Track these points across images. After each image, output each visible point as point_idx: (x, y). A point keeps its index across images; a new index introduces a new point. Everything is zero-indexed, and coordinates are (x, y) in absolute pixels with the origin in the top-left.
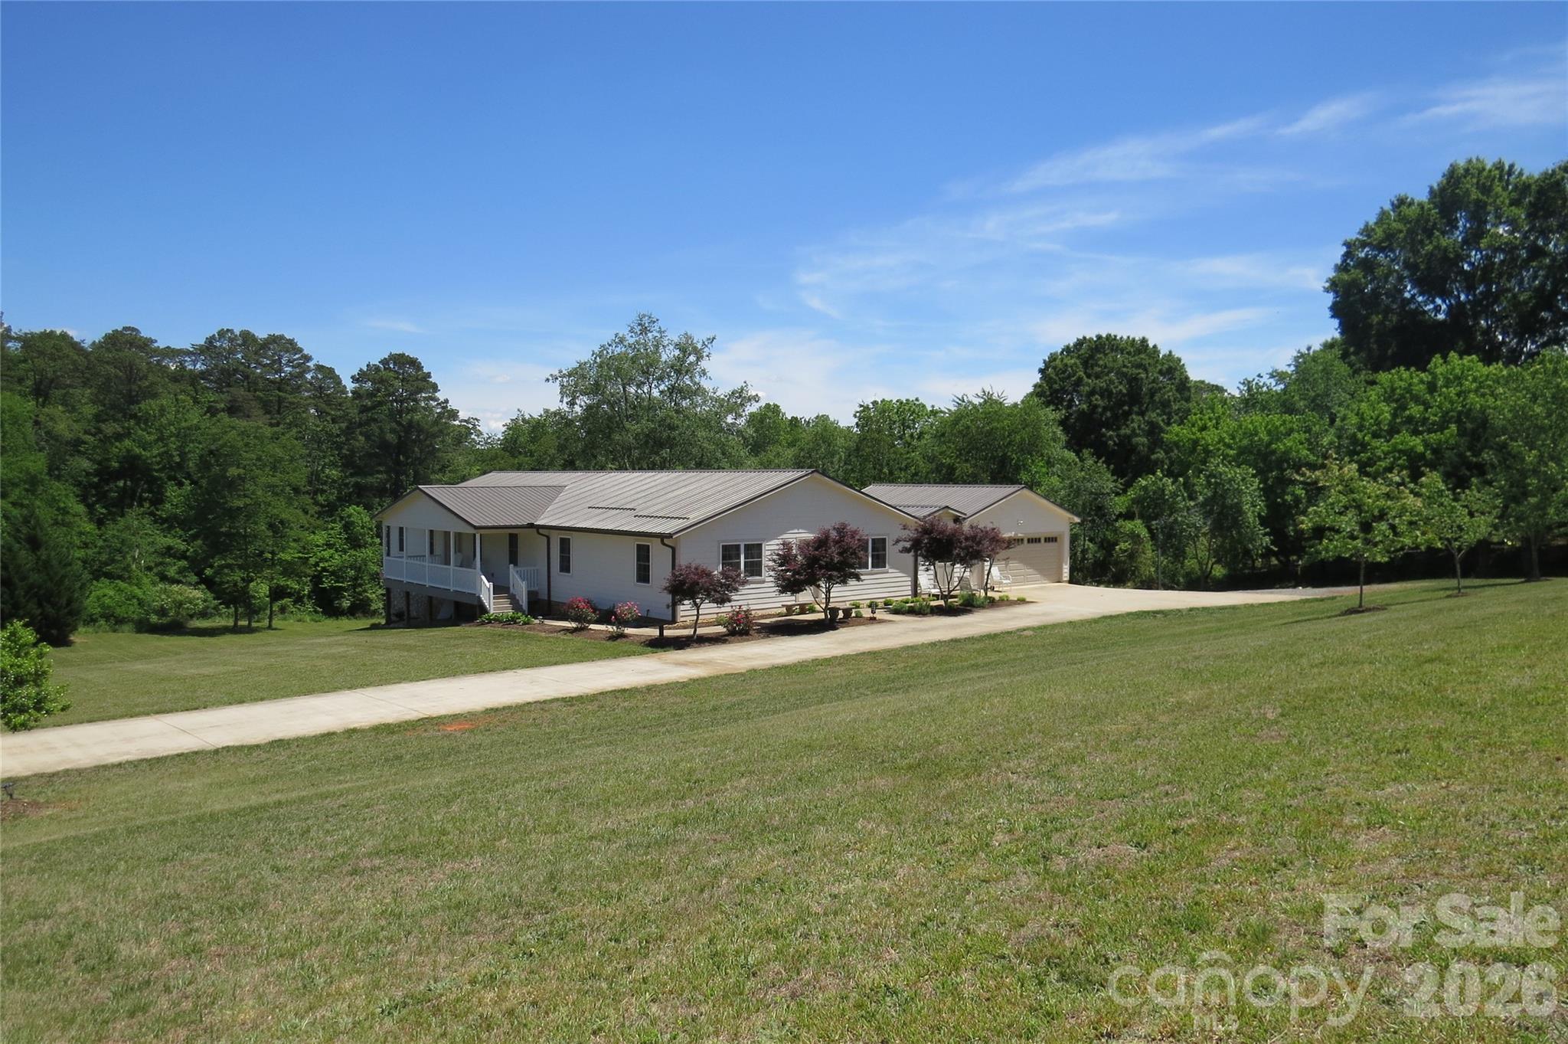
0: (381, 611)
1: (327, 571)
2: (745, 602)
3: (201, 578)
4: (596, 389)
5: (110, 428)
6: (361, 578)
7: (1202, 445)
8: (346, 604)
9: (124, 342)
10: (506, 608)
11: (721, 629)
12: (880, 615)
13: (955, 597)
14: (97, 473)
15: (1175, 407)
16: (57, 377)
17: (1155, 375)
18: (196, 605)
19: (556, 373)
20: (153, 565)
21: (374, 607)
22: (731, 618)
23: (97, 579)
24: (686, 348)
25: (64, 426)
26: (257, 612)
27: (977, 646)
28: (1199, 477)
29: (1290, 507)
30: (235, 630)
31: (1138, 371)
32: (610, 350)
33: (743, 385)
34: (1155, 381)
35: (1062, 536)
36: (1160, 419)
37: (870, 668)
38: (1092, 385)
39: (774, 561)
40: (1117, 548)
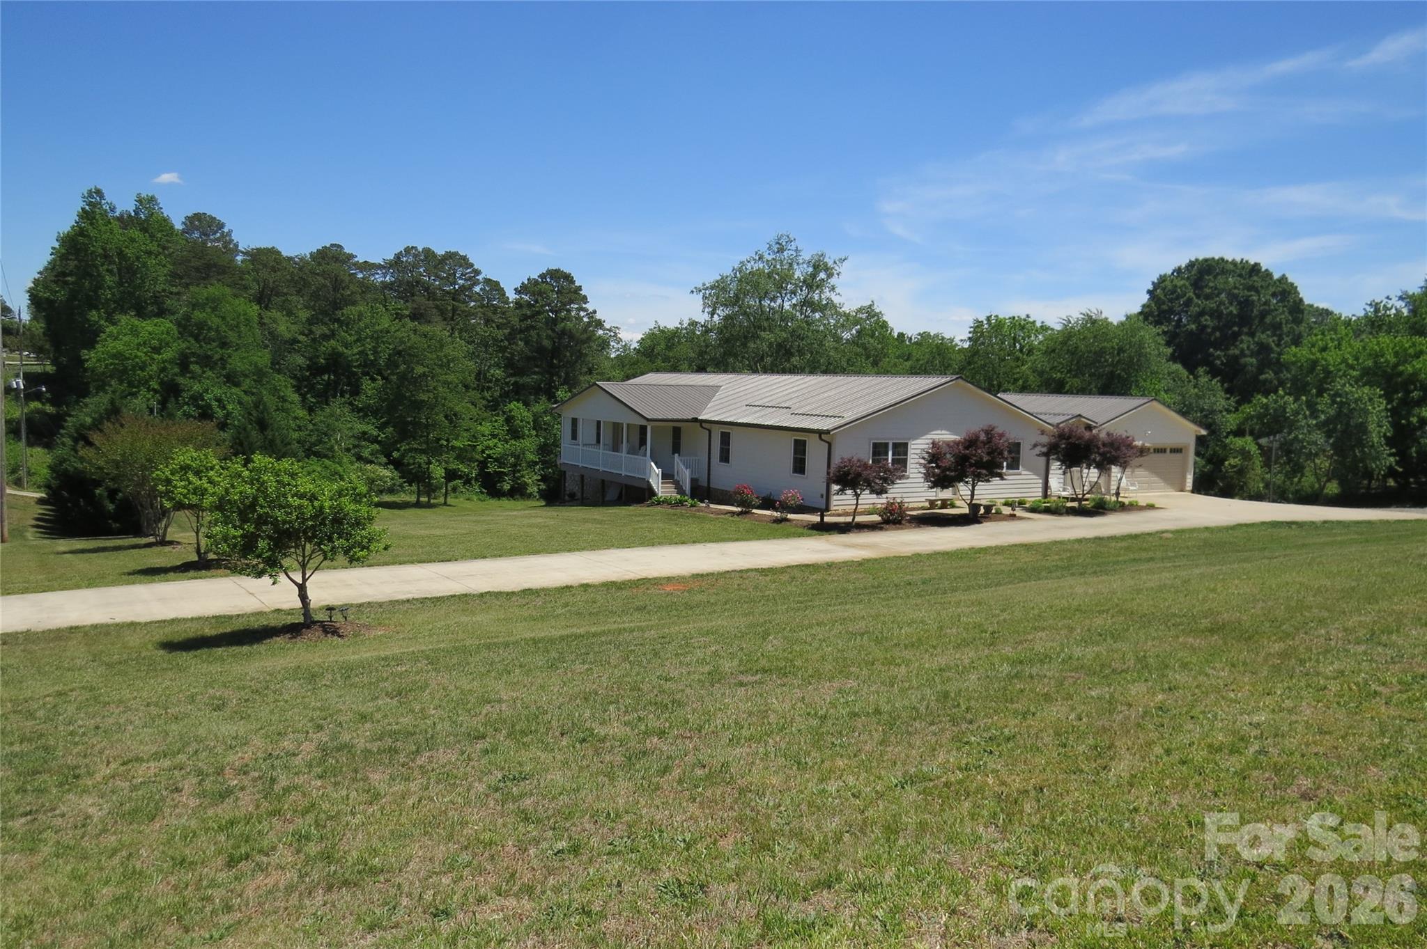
0: (536, 494)
1: (491, 458)
2: (899, 495)
3: (389, 459)
4: (735, 301)
5: (320, 330)
6: (520, 465)
7: (1322, 365)
8: (507, 487)
9: (331, 257)
10: (672, 492)
11: (876, 518)
12: (1019, 512)
13: (1087, 500)
14: (309, 368)
15: (1285, 329)
16: (277, 286)
17: (1268, 297)
18: (385, 482)
19: (700, 286)
20: (351, 446)
21: (530, 490)
22: (886, 508)
23: (308, 457)
24: (819, 265)
25: (284, 328)
26: (434, 491)
27: (1124, 544)
28: (1322, 396)
29: (1415, 429)
30: (418, 505)
31: (1249, 293)
32: (749, 266)
33: (870, 303)
34: (1267, 303)
35: (1187, 447)
36: (1271, 340)
37: (1026, 558)
38: (1202, 306)
39: (924, 458)
40: (1227, 463)
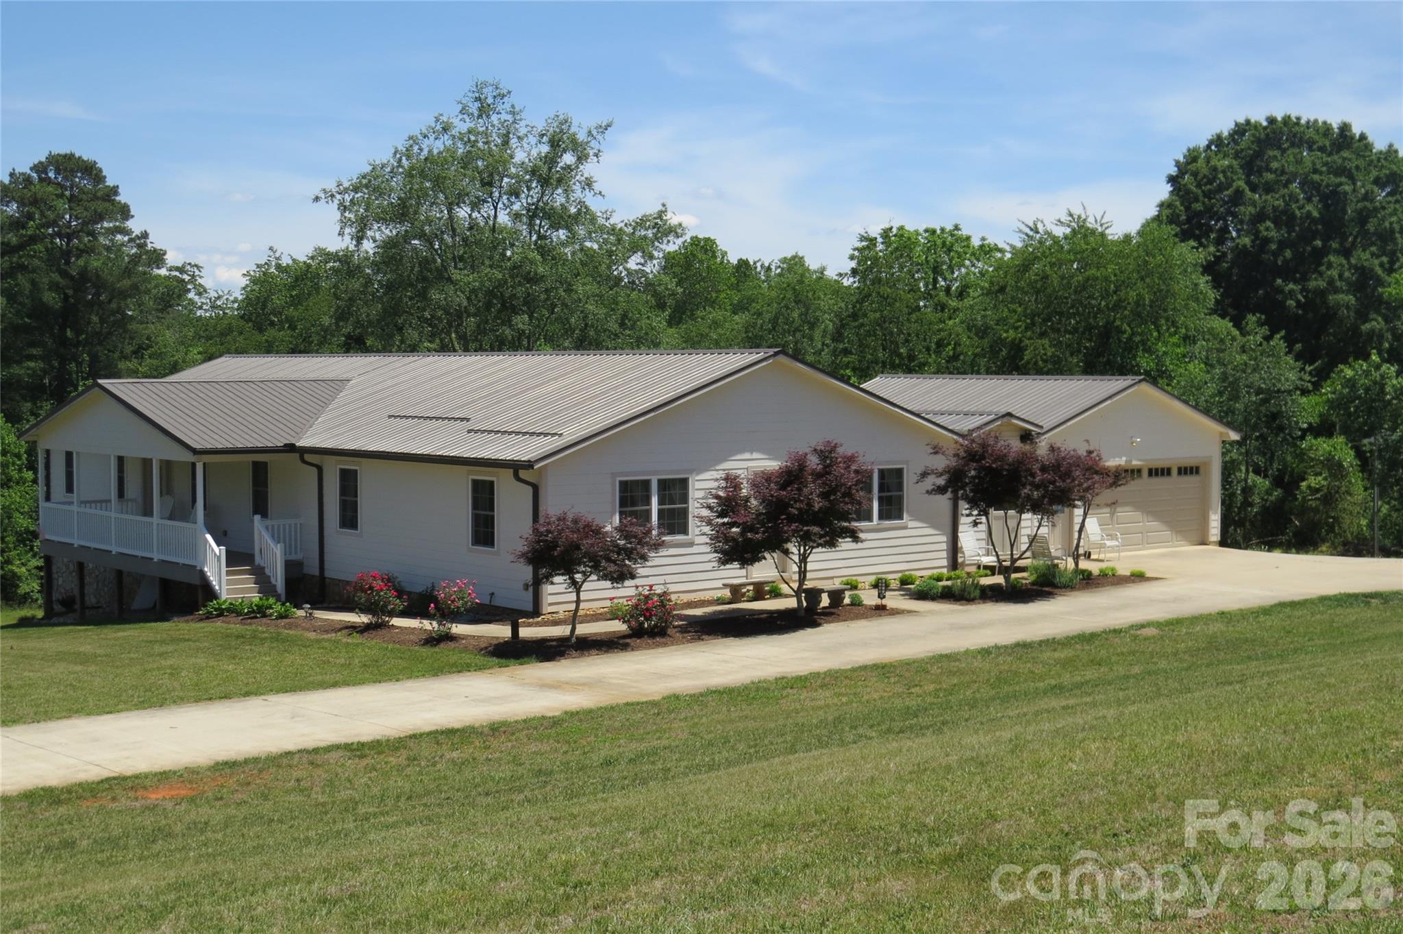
0: (36, 595)
2: (660, 580)
4: (401, 213)
10: (249, 589)
11: (618, 626)
12: (893, 600)
13: (1022, 569)
17: (1369, 187)
19: (332, 186)
21: (24, 588)
22: (636, 606)
24: (559, 141)
27: (1061, 654)
31: (1338, 180)
32: (425, 144)
33: (660, 208)
34: (1367, 197)
35: (1207, 464)
36: (1376, 262)
37: (875, 692)
38: (1259, 203)
39: (710, 507)
40: (1304, 484)
